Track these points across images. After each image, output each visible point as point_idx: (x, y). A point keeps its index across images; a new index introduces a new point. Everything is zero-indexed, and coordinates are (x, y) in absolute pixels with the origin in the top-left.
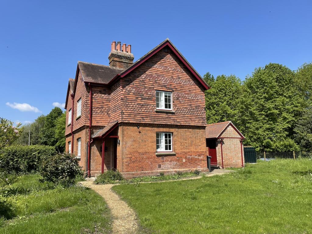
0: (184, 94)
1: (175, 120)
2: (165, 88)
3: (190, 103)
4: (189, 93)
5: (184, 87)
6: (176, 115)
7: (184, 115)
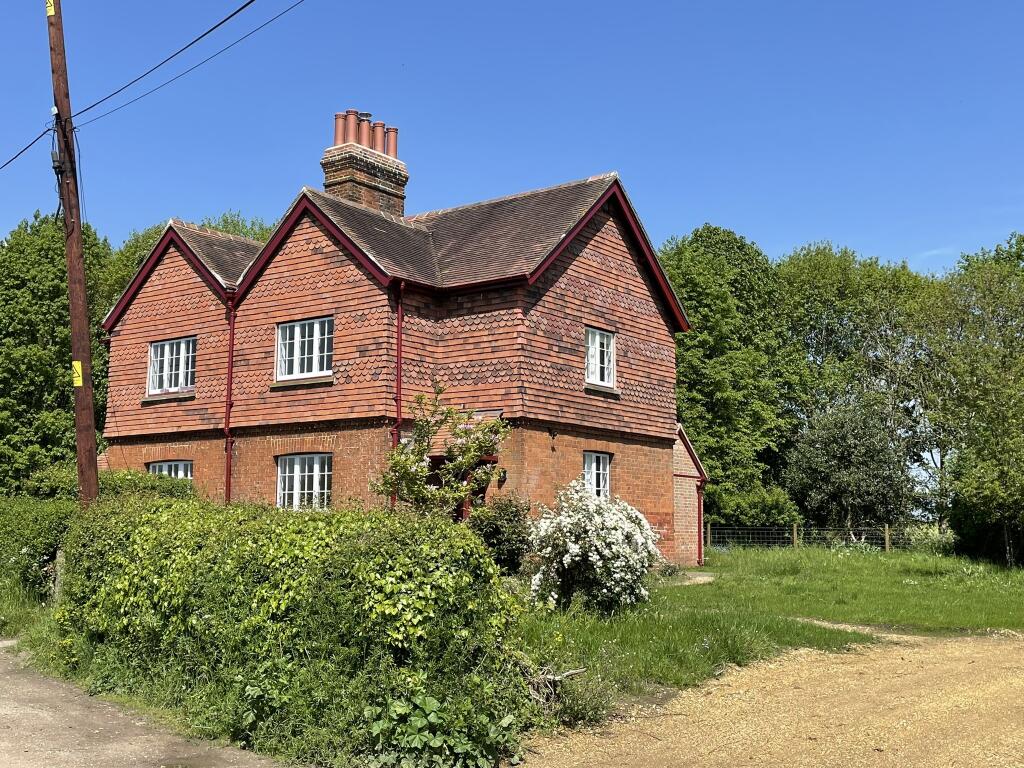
0: (636, 340)
1: (621, 418)
2: (602, 320)
3: (647, 370)
4: (648, 338)
5: (639, 320)
6: (623, 402)
7: (637, 405)
